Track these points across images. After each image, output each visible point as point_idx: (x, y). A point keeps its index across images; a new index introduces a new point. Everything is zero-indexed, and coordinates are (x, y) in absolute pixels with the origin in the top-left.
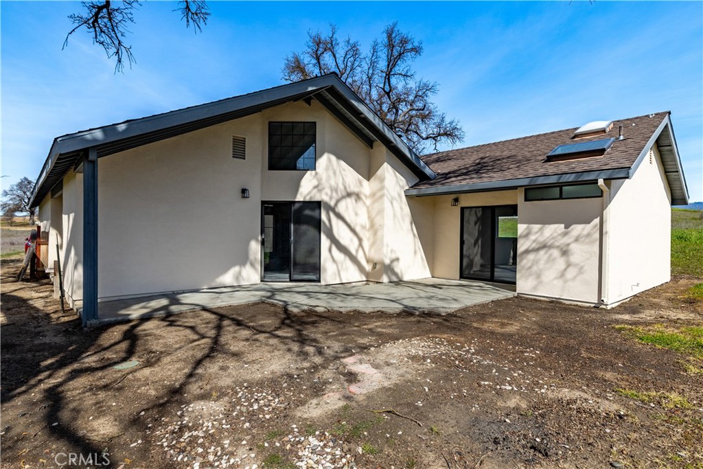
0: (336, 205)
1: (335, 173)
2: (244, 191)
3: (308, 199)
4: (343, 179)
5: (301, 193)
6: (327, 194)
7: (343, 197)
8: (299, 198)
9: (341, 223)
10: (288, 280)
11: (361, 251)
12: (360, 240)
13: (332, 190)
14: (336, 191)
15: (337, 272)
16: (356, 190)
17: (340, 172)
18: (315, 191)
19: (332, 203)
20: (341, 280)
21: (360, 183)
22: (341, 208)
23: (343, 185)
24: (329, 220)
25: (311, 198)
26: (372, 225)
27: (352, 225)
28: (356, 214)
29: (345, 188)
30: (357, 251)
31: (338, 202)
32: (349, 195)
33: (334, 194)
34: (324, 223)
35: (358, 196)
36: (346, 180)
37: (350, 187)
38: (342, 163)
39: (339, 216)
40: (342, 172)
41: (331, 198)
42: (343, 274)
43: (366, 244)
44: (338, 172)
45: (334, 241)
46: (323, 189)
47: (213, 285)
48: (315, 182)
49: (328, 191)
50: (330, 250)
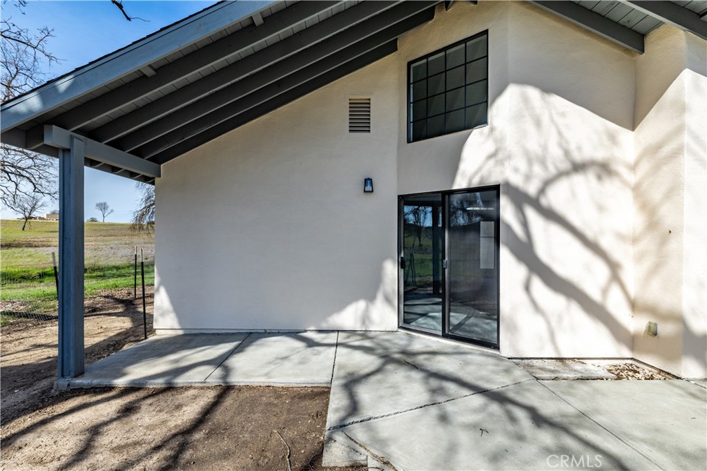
0: (542, 191)
1: (538, 123)
2: (368, 181)
3: (475, 183)
4: (560, 133)
5: (464, 172)
6: (516, 170)
7: (561, 174)
8: (460, 183)
9: (555, 230)
10: (440, 333)
11: (615, 291)
12: (614, 267)
13: (530, 162)
14: (543, 162)
15: (546, 336)
16: (600, 155)
17: (553, 121)
18: (491, 162)
19: (532, 189)
20: (556, 349)
21: (612, 138)
22: (556, 198)
23: (560, 145)
24: (525, 224)
25: (482, 179)
26: (653, 224)
27: (589, 234)
28: (601, 208)
29: (567, 153)
30: (605, 292)
31: (547, 183)
32: (579, 168)
33: (537, 170)
34: (509, 227)
35: (604, 169)
36: (568, 135)
37: (579, 148)
38: (557, 100)
39: (551, 215)
40: (556, 118)
41: (528, 177)
42: (561, 339)
43: (631, 275)
44: (545, 120)
45: (537, 268)
46: (509, 157)
47: (324, 326)
48: (490, 147)
49: (522, 165)
50: (527, 288)
